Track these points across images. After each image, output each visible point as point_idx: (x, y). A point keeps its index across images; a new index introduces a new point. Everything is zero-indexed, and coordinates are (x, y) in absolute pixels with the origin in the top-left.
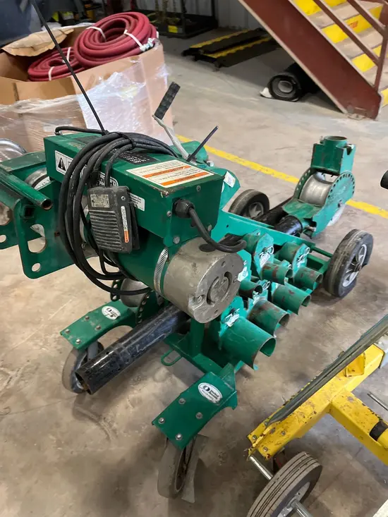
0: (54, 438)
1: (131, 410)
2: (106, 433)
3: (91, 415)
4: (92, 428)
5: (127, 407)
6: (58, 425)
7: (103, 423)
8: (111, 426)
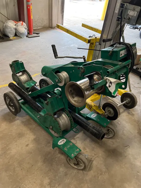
0: (100, 176)
1: (88, 150)
2: (96, 157)
3: (90, 164)
4: (95, 163)
5: (87, 152)
6: (95, 176)
7: (93, 159)
8: (93, 156)
